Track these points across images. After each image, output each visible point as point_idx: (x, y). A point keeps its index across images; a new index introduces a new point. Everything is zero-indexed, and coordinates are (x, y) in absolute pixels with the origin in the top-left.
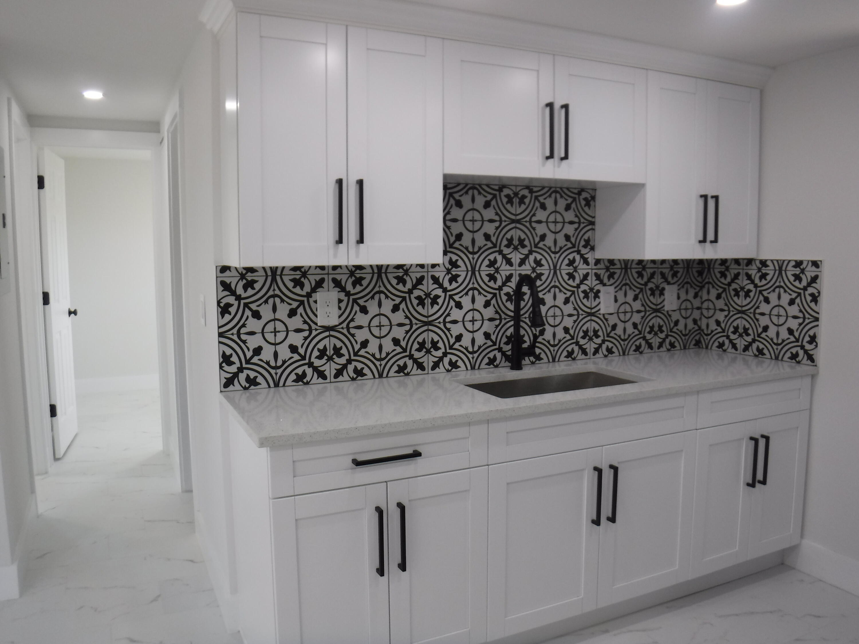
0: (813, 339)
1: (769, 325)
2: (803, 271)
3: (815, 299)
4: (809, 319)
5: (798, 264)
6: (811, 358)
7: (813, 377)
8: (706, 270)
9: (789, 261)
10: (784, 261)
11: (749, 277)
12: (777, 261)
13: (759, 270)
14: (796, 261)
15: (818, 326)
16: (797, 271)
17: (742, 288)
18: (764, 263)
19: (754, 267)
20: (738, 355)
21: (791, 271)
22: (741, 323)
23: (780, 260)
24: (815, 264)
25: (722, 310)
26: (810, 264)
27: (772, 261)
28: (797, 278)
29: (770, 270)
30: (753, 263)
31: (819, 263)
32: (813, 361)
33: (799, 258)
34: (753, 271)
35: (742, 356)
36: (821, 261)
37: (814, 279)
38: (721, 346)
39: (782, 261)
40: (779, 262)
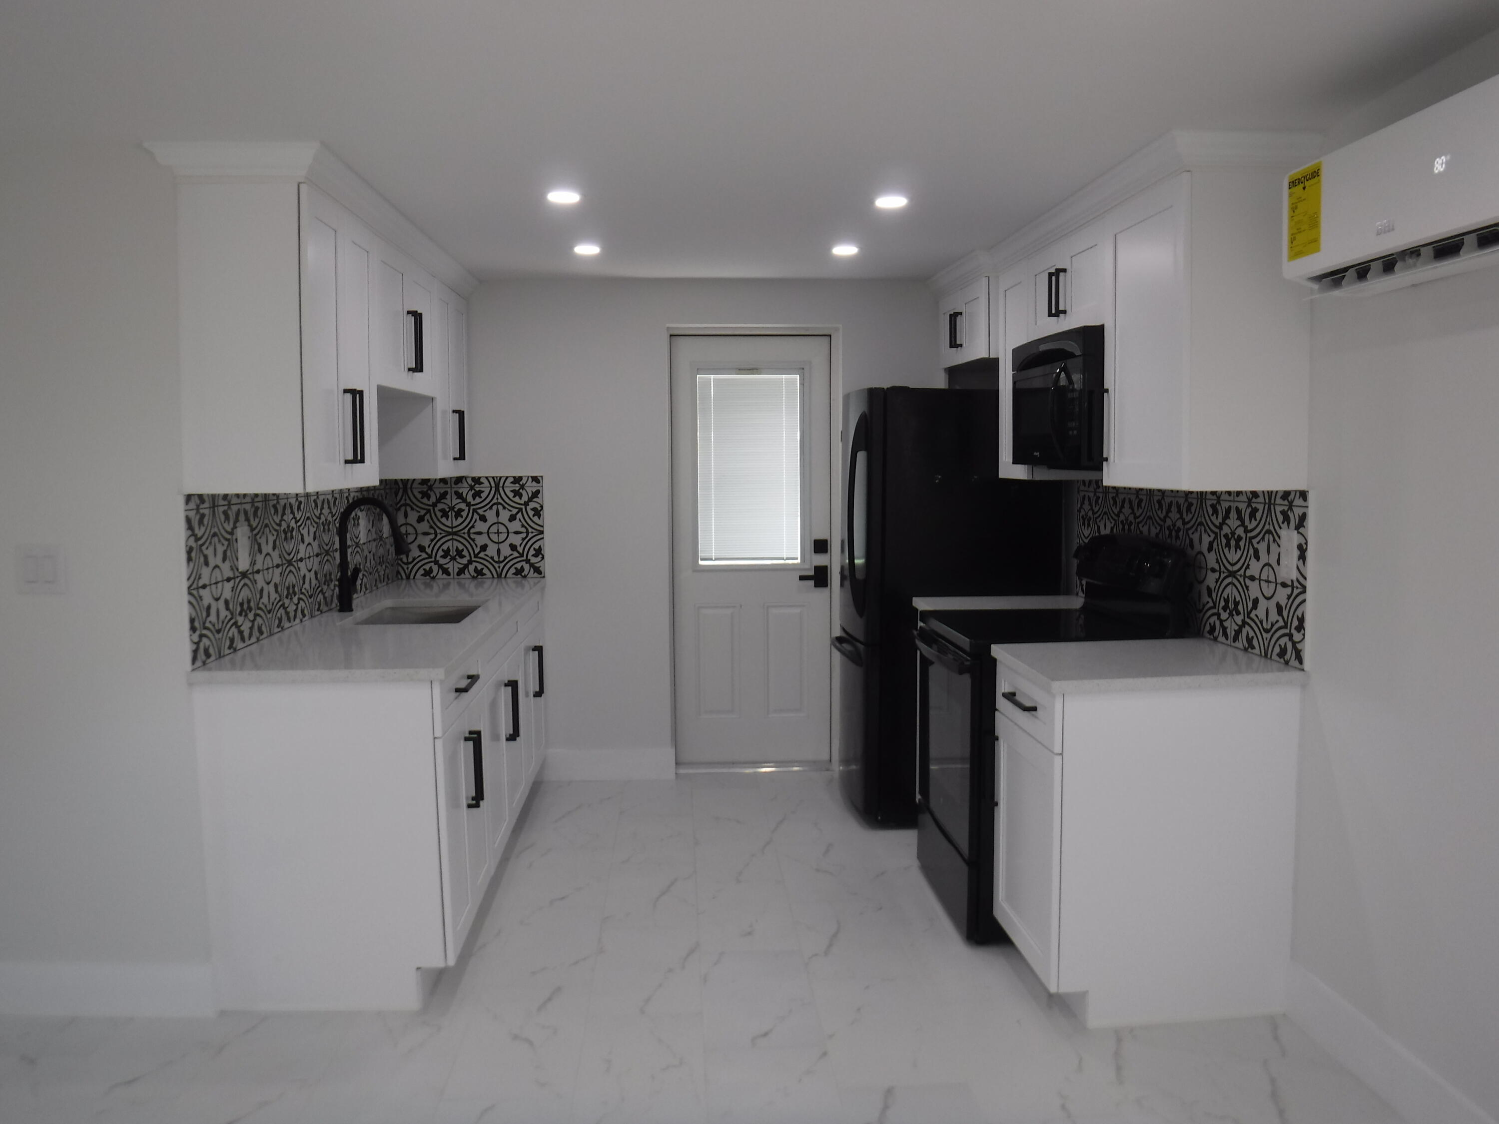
0: (539, 552)
1: (488, 543)
2: (522, 487)
3: (538, 513)
4: (532, 532)
5: (517, 480)
6: (538, 571)
7: (543, 589)
8: (401, 491)
9: (507, 478)
10: (501, 478)
11: (459, 496)
12: (493, 478)
13: (472, 488)
14: (514, 477)
15: (543, 538)
16: (517, 487)
17: (452, 508)
18: (477, 480)
19: (465, 485)
20: (452, 581)
21: (509, 487)
22: (452, 545)
23: (497, 477)
24: (536, 479)
25: (426, 534)
26: (530, 479)
27: (487, 478)
28: (517, 493)
29: (485, 488)
30: (464, 480)
31: (540, 479)
32: (540, 573)
33: (517, 474)
34: (464, 489)
35: (456, 581)
36: (542, 477)
37: (536, 494)
38: (427, 573)
39: (498, 478)
40: (495, 478)
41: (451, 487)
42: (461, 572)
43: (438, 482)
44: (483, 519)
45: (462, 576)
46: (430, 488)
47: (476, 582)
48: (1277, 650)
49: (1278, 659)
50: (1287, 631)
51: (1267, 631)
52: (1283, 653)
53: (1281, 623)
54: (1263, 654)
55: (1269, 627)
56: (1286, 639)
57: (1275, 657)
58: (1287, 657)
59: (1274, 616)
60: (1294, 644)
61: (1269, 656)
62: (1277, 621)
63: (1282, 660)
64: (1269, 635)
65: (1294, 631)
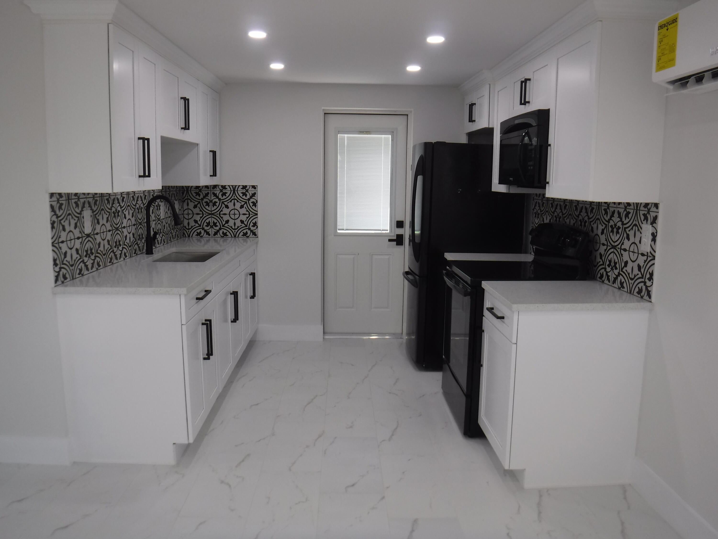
0: (255, 224)
1: (229, 219)
2: (247, 191)
3: (255, 204)
4: (252, 214)
5: (244, 187)
6: (254, 234)
7: (257, 243)
8: (185, 192)
9: (239, 186)
10: (236, 186)
11: (215, 195)
12: (232, 186)
13: (221, 191)
14: (243, 186)
15: (257, 217)
16: (244, 191)
17: (211, 201)
18: (224, 187)
19: (218, 189)
20: (211, 238)
21: (240, 191)
22: (211, 220)
23: (234, 186)
24: (254, 187)
25: (198, 214)
26: (251, 187)
27: (229, 186)
28: (244, 194)
29: (228, 191)
30: (217, 187)
31: (256, 187)
32: (255, 235)
33: (244, 184)
34: (217, 192)
35: (213, 238)
36: (257, 186)
37: (254, 195)
38: (199, 234)
39: (235, 186)
40: (233, 186)
41: (211, 191)
42: (216, 234)
43: (204, 187)
44: (227, 207)
45: (216, 236)
46: (200, 191)
47: (223, 239)
48: (637, 290)
49: (637, 295)
50: (643, 280)
51: (632, 279)
52: (640, 291)
53: (640, 275)
54: (629, 292)
55: (633, 277)
56: (642, 284)
57: (635, 293)
58: (642, 294)
59: (636, 271)
60: (647, 287)
61: (632, 293)
62: (638, 274)
63: (639, 296)
64: (633, 282)
65: (647, 280)
